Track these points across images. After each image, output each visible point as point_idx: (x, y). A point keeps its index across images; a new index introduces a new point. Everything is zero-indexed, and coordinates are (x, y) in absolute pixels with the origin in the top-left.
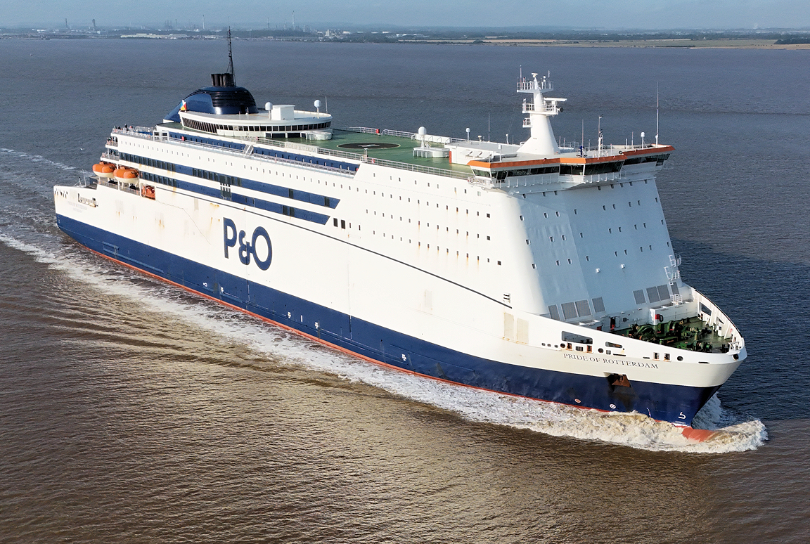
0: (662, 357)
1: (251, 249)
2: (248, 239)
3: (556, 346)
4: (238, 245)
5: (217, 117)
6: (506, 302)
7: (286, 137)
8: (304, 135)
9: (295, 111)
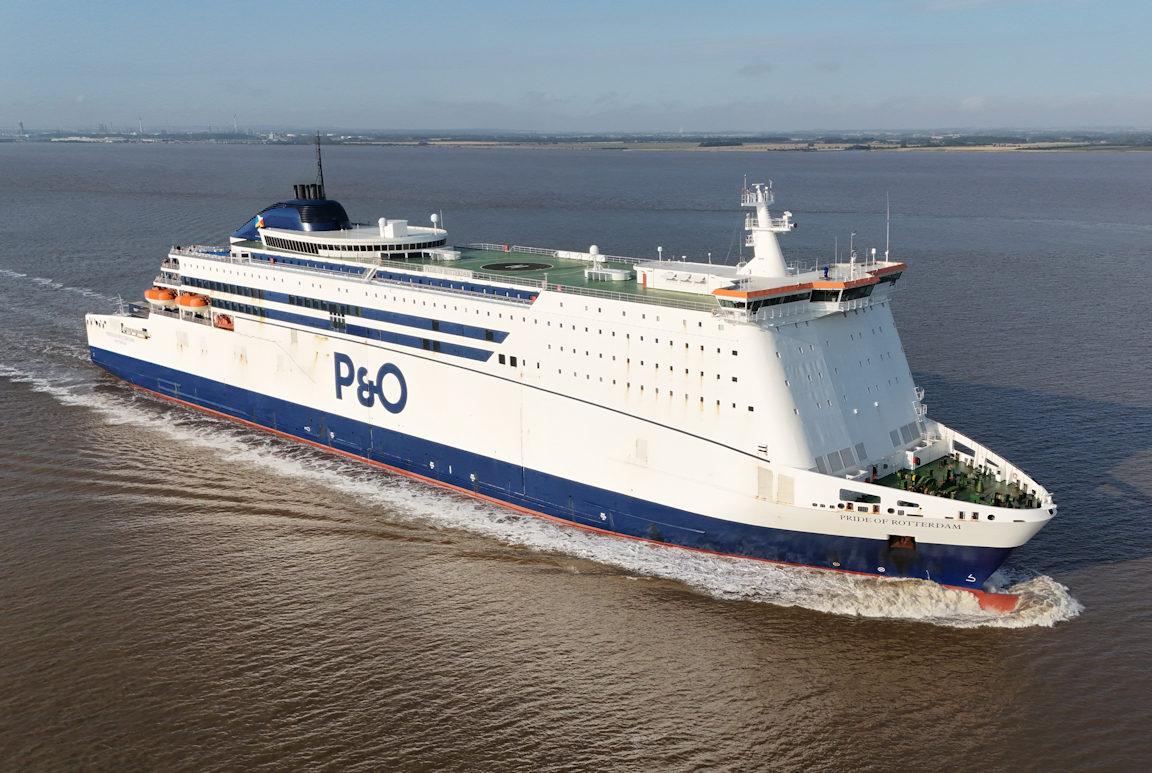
0: (968, 516)
1: (376, 389)
2: (371, 376)
3: (832, 507)
4: (356, 384)
5: (306, 235)
6: (762, 455)
7: (406, 256)
8: (427, 255)
9: (409, 227)
